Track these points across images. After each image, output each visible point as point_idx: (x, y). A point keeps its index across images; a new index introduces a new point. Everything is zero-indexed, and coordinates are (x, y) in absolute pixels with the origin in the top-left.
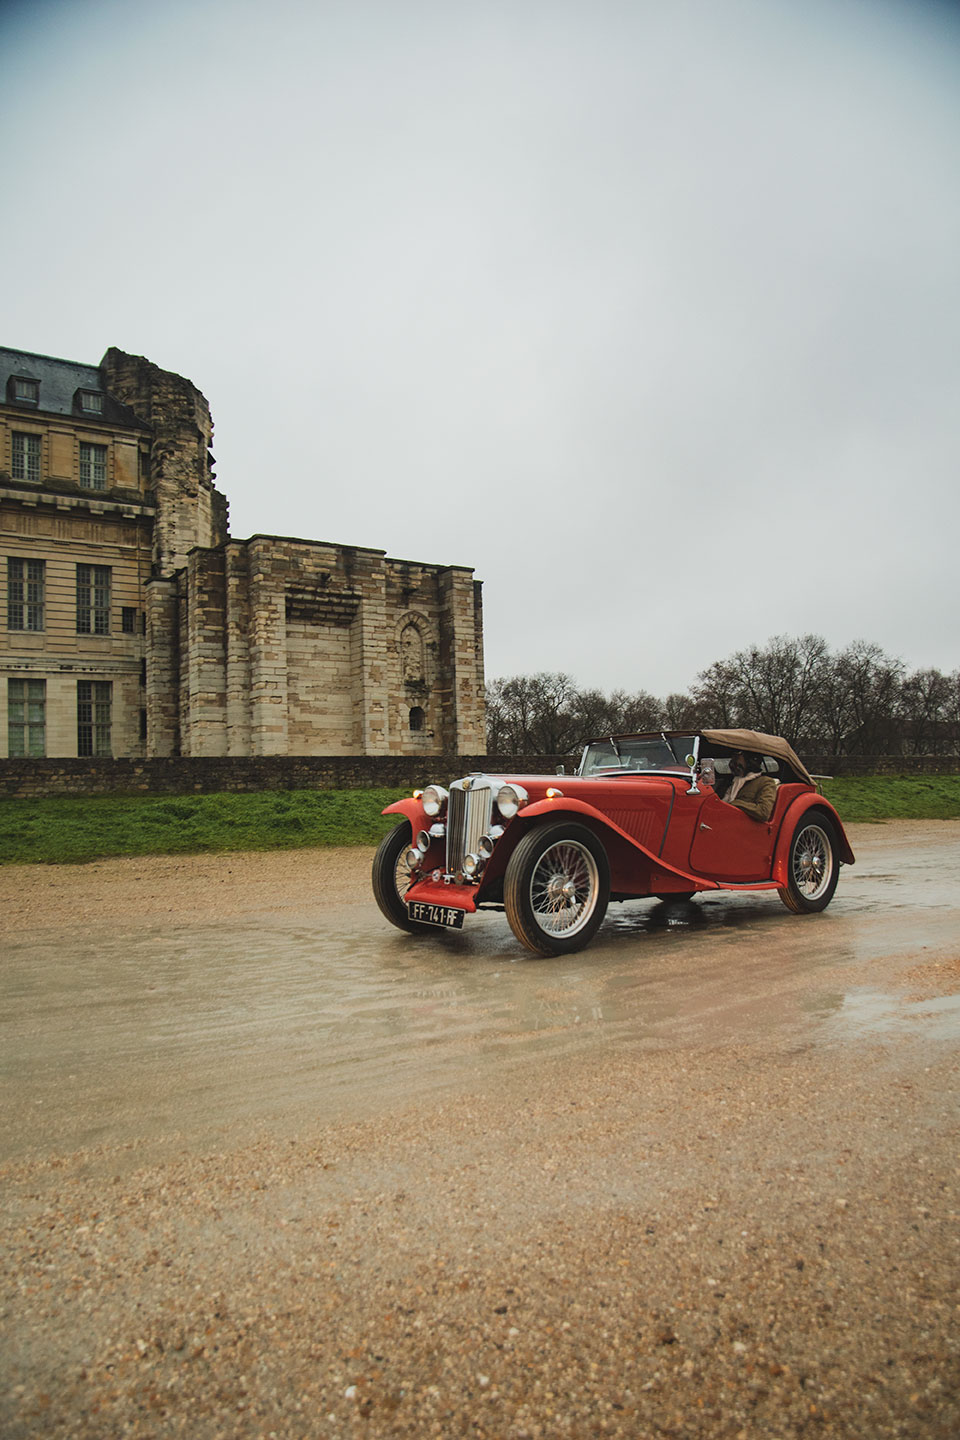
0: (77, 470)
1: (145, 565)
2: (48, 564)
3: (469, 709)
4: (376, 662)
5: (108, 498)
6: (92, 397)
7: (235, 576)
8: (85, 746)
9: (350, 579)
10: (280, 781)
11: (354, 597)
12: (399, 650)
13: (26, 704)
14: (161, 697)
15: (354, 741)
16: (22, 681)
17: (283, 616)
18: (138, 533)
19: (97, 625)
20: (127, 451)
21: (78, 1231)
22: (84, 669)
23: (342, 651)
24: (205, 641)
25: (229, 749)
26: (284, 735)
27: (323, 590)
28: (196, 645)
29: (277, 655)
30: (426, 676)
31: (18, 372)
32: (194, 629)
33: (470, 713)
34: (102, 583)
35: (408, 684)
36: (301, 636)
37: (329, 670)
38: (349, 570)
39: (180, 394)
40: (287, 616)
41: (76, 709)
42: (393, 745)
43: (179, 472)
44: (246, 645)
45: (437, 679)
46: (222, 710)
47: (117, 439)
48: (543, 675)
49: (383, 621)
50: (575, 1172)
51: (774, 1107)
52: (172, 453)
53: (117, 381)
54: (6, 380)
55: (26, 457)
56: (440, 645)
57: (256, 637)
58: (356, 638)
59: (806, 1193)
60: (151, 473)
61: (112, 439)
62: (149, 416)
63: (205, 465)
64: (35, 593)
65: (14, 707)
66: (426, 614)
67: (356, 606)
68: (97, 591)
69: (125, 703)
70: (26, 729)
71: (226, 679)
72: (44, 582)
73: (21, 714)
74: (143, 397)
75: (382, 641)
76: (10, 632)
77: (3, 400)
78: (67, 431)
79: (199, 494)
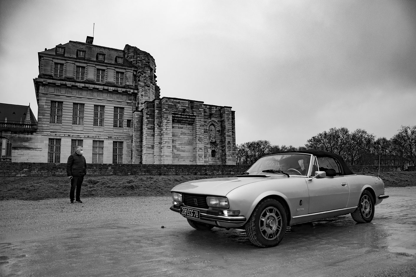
0: (115, 80)
1: (134, 107)
2: (106, 107)
3: (230, 150)
4: (200, 136)
5: (124, 87)
6: (120, 59)
7: (157, 110)
8: (115, 160)
9: (192, 110)
10: (156, 172)
11: (194, 116)
12: (208, 132)
13: (98, 148)
14: (137, 146)
15: (193, 160)
16: (97, 141)
17: (172, 121)
18: (132, 98)
19: (119, 125)
20: (130, 74)
22: (115, 138)
23: (190, 133)
24: (148, 129)
25: (154, 162)
26: (171, 158)
27: (184, 114)
28: (145, 131)
29: (169, 133)
30: (217, 140)
31: (100, 52)
32: (145, 126)
33: (230, 152)
34: (121, 112)
35: (211, 143)
36: (177, 128)
37: (186, 138)
38: (192, 108)
39: (146, 57)
40: (173, 122)
41: (112, 150)
42: (205, 162)
43: (145, 80)
44: (160, 130)
45: (220, 141)
46: (153, 150)
47: (127, 70)
49: (203, 123)
52: (142, 74)
53: (128, 54)
54: (96, 54)
55: (100, 76)
56: (221, 131)
57: (163, 128)
58: (195, 128)
60: (137, 80)
61: (125, 70)
62: (137, 63)
63: (153, 78)
64: (102, 115)
65: (94, 149)
66: (217, 121)
67: (194, 119)
68: (120, 115)
69: (127, 148)
70: (98, 155)
71: (154, 141)
72: (104, 112)
73: (96, 151)
74: (135, 58)
75: (202, 129)
76: (94, 126)
77: (95, 60)
78: (112, 68)
79: (151, 86)
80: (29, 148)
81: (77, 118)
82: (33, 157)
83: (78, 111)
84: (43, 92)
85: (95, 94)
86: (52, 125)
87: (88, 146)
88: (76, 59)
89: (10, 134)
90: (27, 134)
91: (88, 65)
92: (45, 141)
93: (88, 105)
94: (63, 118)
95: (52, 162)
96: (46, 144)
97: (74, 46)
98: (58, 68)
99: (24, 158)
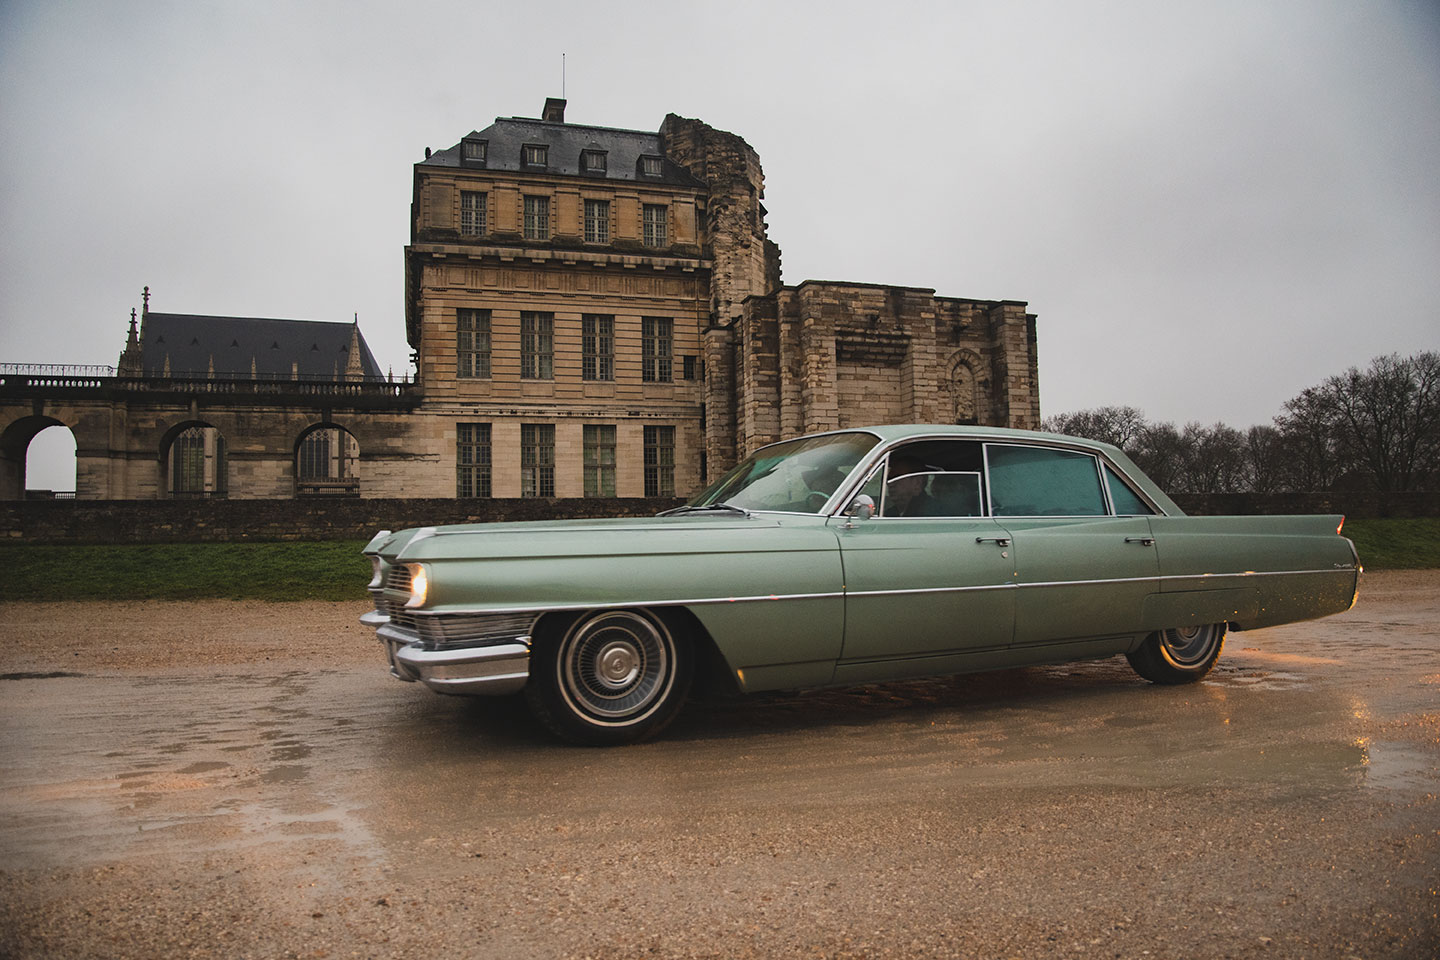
0: (641, 231)
2: (617, 319)
4: (926, 402)
5: (669, 254)
6: (653, 162)
7: (787, 322)
8: (651, 487)
9: (899, 319)
11: (904, 337)
12: (950, 388)
13: (599, 448)
14: (720, 440)
16: (595, 427)
17: (834, 359)
18: (697, 285)
19: (660, 373)
20: (685, 209)
21: (562, 878)
22: (649, 415)
23: (893, 392)
24: (759, 386)
27: (872, 331)
28: (752, 389)
29: (828, 397)
30: (978, 415)
31: (590, 146)
32: (748, 375)
34: (665, 334)
35: (960, 423)
36: (852, 377)
37: (879, 410)
38: (898, 311)
39: (732, 151)
40: (837, 359)
41: (643, 452)
43: (733, 224)
44: (796, 388)
45: (990, 417)
47: (676, 198)
48: (1107, 410)
49: (933, 359)
50: (1001, 883)
51: (1231, 848)
52: (726, 208)
53: (674, 145)
54: (579, 154)
55: (596, 222)
56: (993, 382)
57: (808, 380)
58: (905, 378)
59: (1229, 927)
60: (707, 228)
61: (671, 199)
62: (705, 174)
63: (758, 216)
64: (606, 346)
65: (589, 451)
66: (977, 351)
67: (906, 346)
68: (660, 342)
69: (686, 446)
70: (599, 470)
71: (780, 421)
72: (613, 335)
73: (594, 457)
74: (698, 158)
75: (933, 380)
76: (585, 382)
77: (576, 172)
78: (631, 195)
79: (752, 245)
80: (404, 456)
81: (536, 356)
82: (417, 482)
83: (537, 337)
84: (435, 284)
85: (584, 281)
86: (464, 382)
87: (569, 444)
88: (523, 176)
89: (351, 415)
90: (397, 414)
91: (558, 189)
92: (446, 433)
93: (566, 317)
94: (494, 362)
95: (470, 494)
96: (449, 441)
97: (511, 133)
98: (471, 206)
99: (393, 483)
